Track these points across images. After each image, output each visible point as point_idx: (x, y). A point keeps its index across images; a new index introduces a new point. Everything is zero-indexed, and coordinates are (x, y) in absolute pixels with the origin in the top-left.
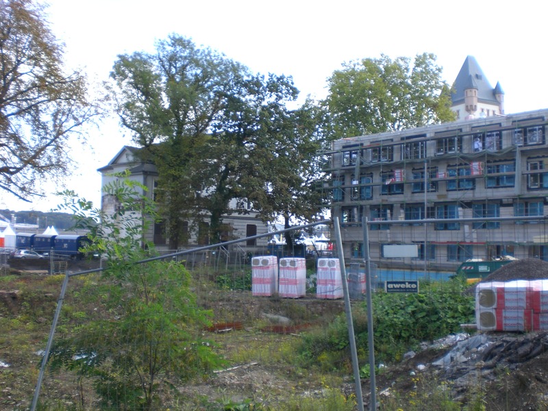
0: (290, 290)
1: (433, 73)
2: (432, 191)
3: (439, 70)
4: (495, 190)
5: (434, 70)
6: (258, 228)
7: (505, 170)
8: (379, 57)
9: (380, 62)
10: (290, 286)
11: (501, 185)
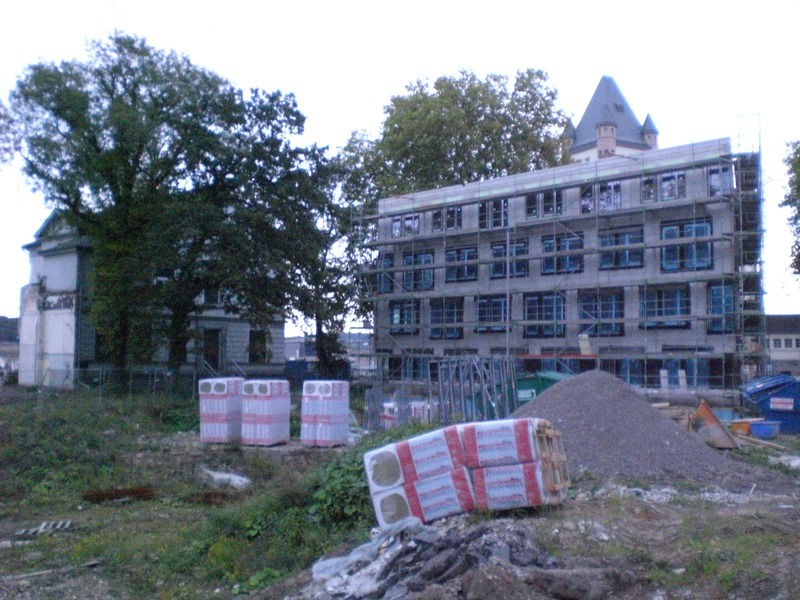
0: (258, 433)
1: (543, 99)
2: (518, 276)
3: (553, 95)
4: (612, 273)
5: (545, 95)
6: (267, 335)
7: (627, 241)
8: (458, 77)
9: (461, 83)
10: (259, 426)
11: (623, 265)
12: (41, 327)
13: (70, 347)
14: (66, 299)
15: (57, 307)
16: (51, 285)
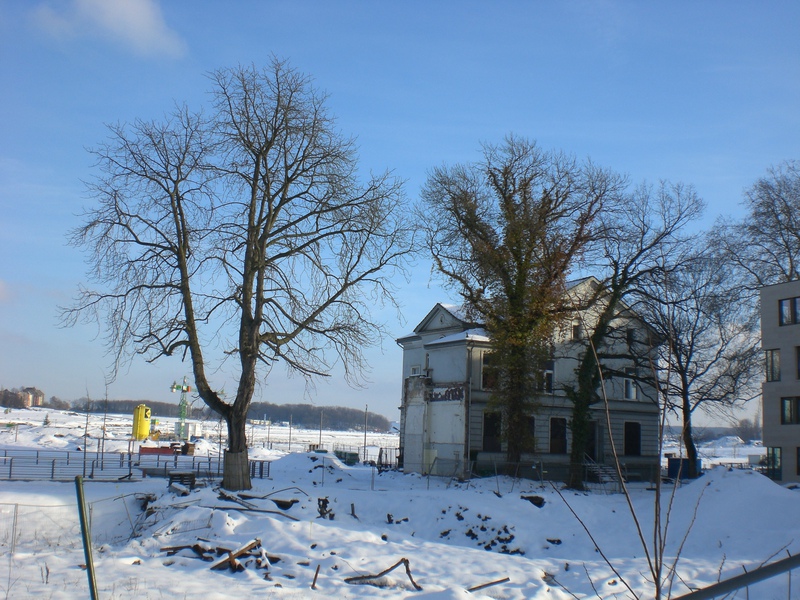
6: (642, 428)
12: (427, 417)
13: (461, 437)
14: (455, 390)
15: (444, 398)
16: (437, 376)
